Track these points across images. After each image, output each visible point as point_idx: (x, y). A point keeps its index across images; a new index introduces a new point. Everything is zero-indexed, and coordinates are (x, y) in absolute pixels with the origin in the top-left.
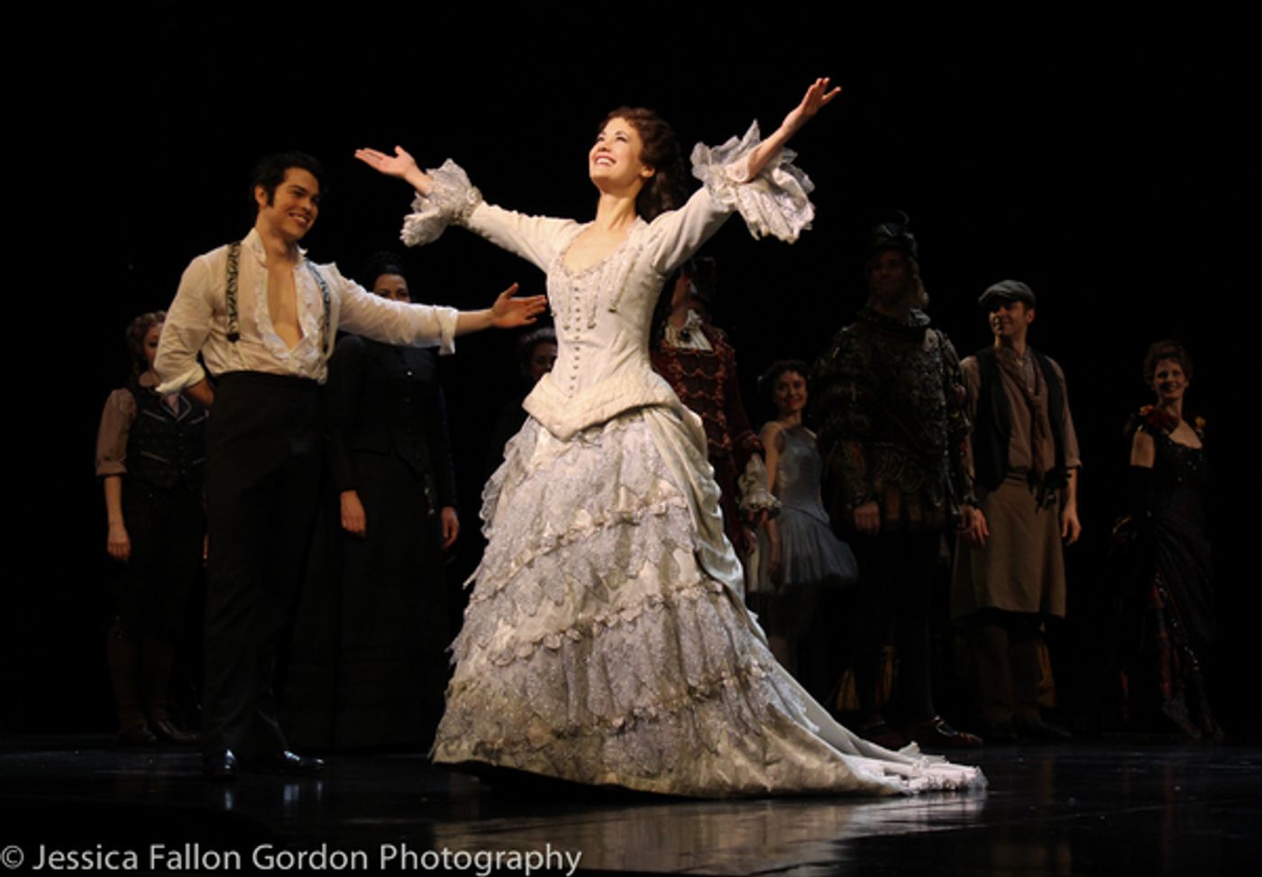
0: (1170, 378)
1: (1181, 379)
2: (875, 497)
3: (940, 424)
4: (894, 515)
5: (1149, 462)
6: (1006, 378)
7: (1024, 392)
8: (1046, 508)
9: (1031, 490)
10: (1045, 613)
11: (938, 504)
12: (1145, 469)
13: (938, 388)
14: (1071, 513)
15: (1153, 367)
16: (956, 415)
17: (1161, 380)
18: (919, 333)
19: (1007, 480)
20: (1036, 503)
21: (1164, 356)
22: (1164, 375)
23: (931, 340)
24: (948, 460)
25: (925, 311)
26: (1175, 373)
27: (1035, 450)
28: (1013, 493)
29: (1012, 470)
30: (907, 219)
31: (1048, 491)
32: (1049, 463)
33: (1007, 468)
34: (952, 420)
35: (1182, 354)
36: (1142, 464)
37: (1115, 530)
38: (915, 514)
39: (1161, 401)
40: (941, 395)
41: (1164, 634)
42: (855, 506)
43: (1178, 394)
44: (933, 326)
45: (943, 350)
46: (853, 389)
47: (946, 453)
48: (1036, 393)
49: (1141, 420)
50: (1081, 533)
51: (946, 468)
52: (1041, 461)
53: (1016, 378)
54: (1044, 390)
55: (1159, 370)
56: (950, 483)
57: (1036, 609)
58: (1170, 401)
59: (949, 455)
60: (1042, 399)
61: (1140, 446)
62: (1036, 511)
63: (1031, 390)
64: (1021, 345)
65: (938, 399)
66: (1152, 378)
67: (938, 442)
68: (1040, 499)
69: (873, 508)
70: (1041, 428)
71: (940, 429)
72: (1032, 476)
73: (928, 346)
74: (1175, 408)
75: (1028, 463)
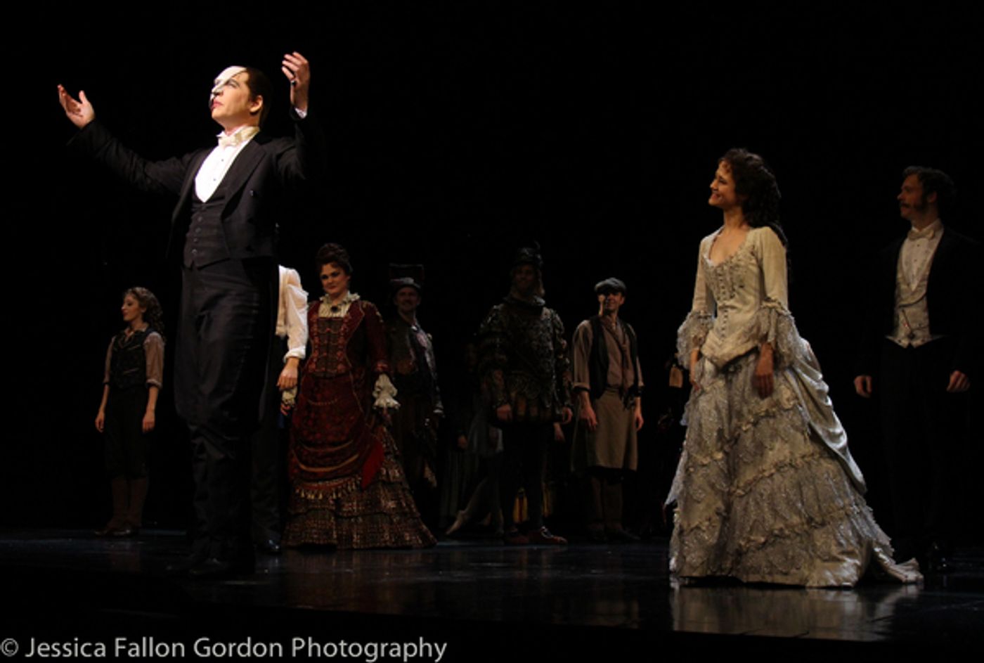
2: (509, 401)
3: (550, 360)
4: (521, 412)
5: (680, 385)
6: (607, 334)
7: (617, 342)
8: (629, 408)
9: (621, 399)
10: (626, 469)
11: (548, 406)
12: (676, 389)
13: (549, 340)
14: (638, 413)
16: (561, 357)
18: (539, 309)
19: (606, 392)
20: (623, 406)
23: (546, 314)
24: (555, 382)
25: (544, 298)
27: (624, 375)
28: (610, 399)
29: (609, 386)
30: (539, 247)
31: (629, 399)
32: (631, 383)
33: (606, 385)
34: (558, 360)
36: (675, 385)
37: (659, 423)
38: (534, 412)
40: (550, 344)
42: (497, 407)
44: (548, 306)
45: (553, 319)
46: (498, 340)
47: (554, 377)
48: (624, 342)
50: (643, 426)
51: (554, 385)
52: (626, 381)
53: (613, 334)
54: (628, 341)
56: (555, 394)
57: (620, 465)
59: (556, 379)
60: (627, 346)
61: (674, 375)
62: (624, 410)
63: (621, 342)
64: (615, 316)
65: (548, 347)
67: (548, 371)
68: (626, 403)
69: (507, 408)
70: (627, 362)
71: (549, 363)
72: (621, 390)
73: (544, 317)
75: (619, 382)
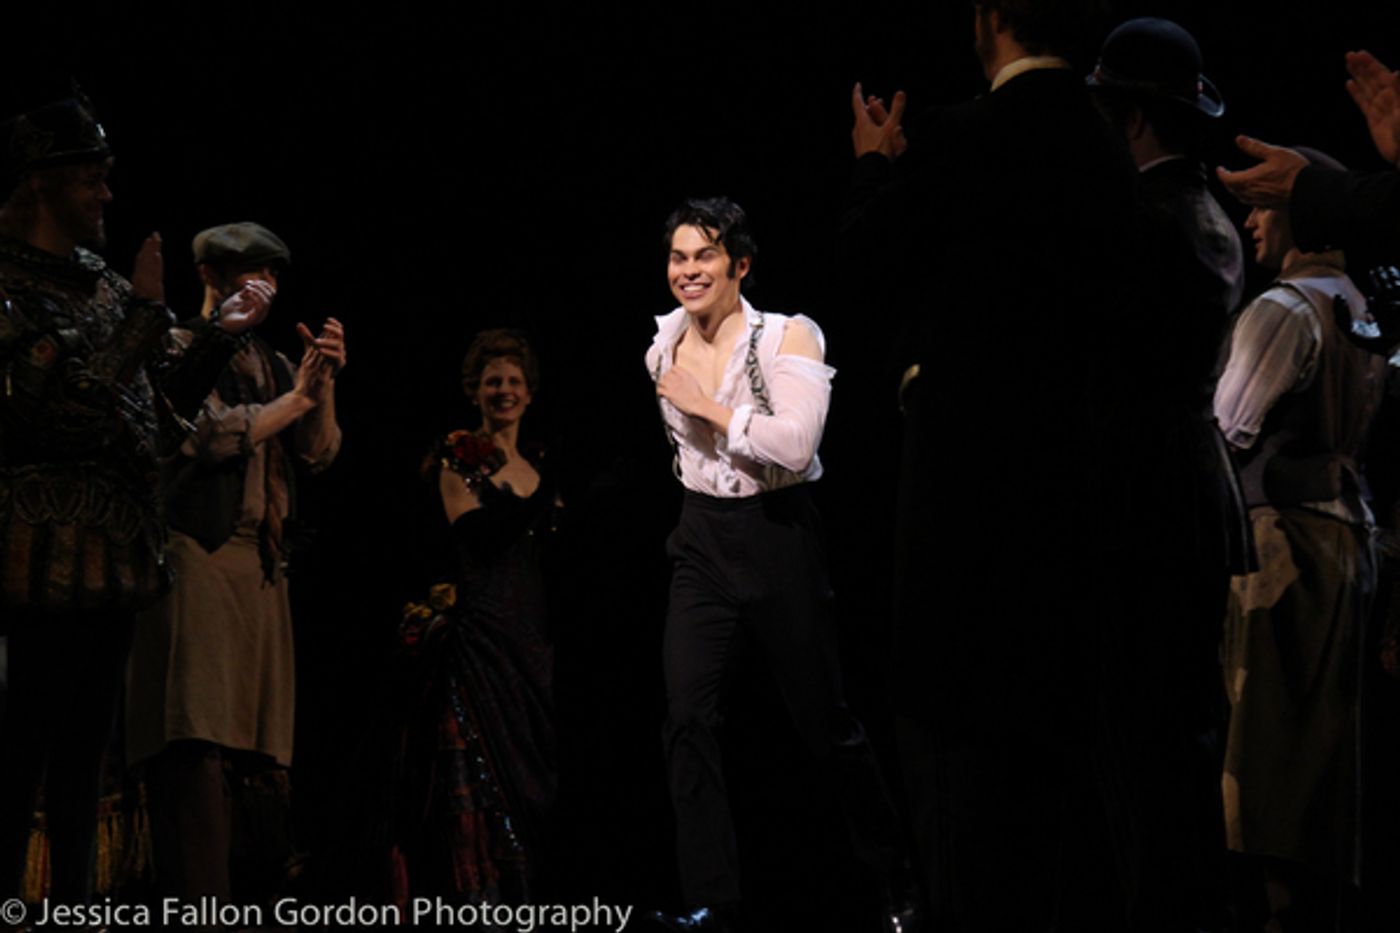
0: (506, 387)
1: (521, 391)
15: (479, 367)
17: (491, 390)
21: (499, 353)
22: (496, 381)
26: (513, 381)
35: (525, 350)
39: (486, 427)
41: (464, 791)
43: (514, 415)
49: (448, 453)
55: (489, 372)
58: (499, 426)
66: (476, 386)
74: (506, 436)
